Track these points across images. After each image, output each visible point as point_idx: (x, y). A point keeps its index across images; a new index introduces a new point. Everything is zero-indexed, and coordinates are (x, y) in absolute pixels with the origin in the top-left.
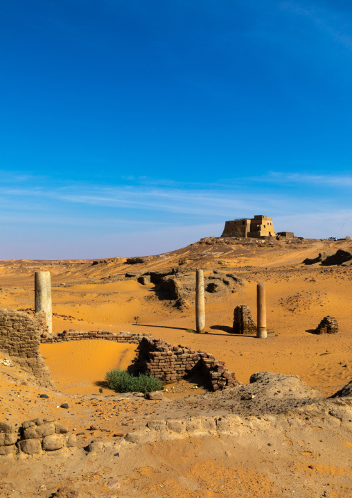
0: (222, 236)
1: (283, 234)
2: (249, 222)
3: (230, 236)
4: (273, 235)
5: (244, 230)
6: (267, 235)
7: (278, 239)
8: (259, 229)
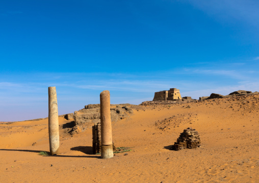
0: (153, 100)
1: (186, 98)
2: (167, 92)
3: (158, 100)
4: (180, 98)
5: (165, 96)
6: (177, 98)
7: (183, 100)
8: (173, 95)
